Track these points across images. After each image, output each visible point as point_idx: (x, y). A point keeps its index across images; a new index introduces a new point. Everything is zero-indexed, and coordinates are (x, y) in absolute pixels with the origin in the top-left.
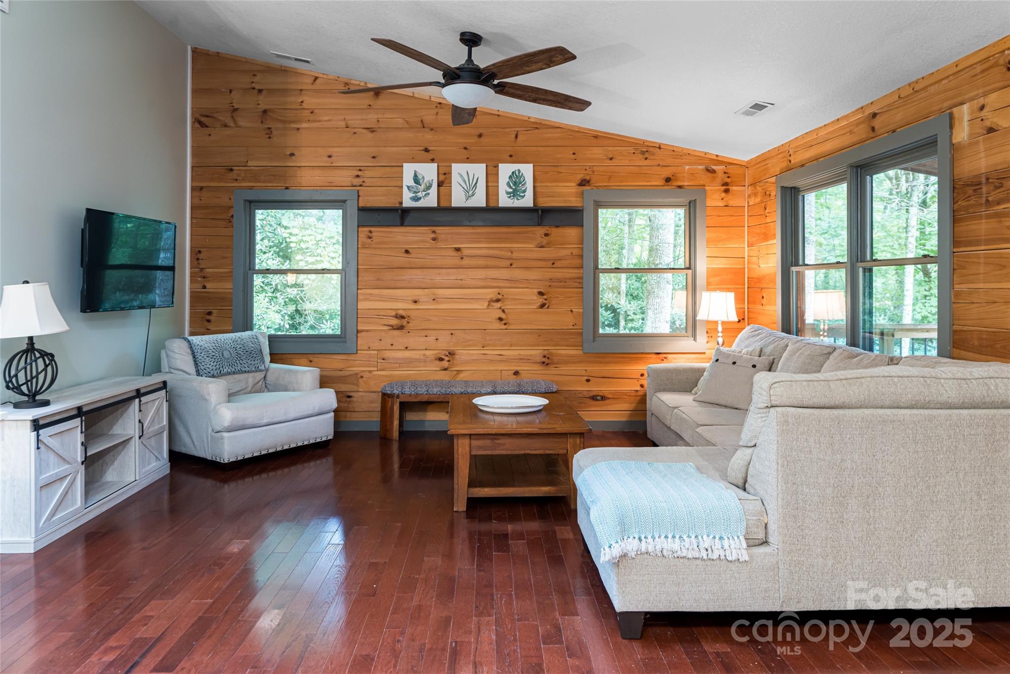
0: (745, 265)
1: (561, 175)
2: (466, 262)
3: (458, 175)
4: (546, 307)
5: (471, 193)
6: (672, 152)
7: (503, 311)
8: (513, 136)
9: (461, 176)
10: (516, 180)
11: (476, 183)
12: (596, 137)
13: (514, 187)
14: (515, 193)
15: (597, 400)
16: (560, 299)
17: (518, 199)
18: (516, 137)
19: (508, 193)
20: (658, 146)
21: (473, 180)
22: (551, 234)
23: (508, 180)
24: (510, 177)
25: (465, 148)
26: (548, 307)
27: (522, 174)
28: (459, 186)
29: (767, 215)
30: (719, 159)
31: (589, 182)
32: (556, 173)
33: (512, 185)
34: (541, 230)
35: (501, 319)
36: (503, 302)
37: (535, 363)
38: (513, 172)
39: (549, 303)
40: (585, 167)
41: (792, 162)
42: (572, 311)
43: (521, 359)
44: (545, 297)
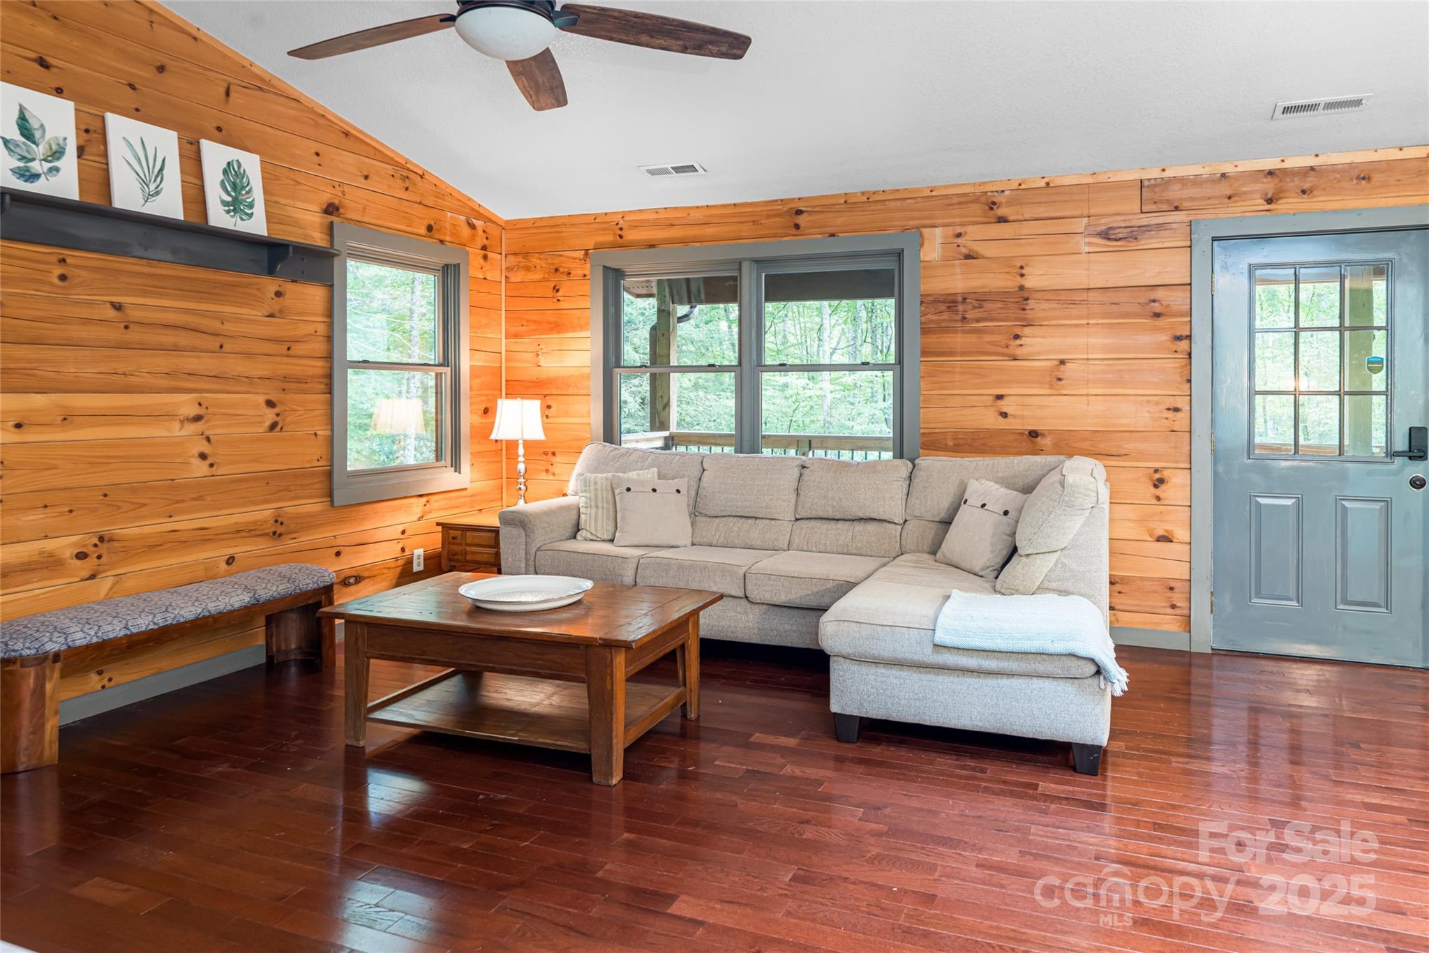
0: (501, 363)
1: (299, 187)
2: (134, 335)
3: (123, 143)
4: (279, 427)
5: (152, 186)
6: (434, 188)
7: (208, 439)
8: (222, 91)
9: (130, 145)
10: (234, 179)
11: (161, 169)
12: (347, 134)
13: (233, 194)
14: (236, 206)
15: (350, 585)
16: (299, 413)
17: (242, 219)
18: (228, 94)
19: (224, 203)
20: (421, 173)
21: (155, 160)
22: (285, 294)
23: (222, 177)
24: (225, 172)
25: (132, 86)
26: (282, 428)
27: (244, 171)
28: (128, 166)
29: (559, 298)
30: (481, 211)
31: (337, 209)
32: (292, 182)
33: (229, 189)
34: (270, 285)
35: (203, 456)
36: (207, 422)
37: (262, 535)
38: (229, 163)
39: (284, 420)
40: (334, 183)
41: (624, 238)
42: (316, 435)
43: (239, 531)
44: (276, 410)
